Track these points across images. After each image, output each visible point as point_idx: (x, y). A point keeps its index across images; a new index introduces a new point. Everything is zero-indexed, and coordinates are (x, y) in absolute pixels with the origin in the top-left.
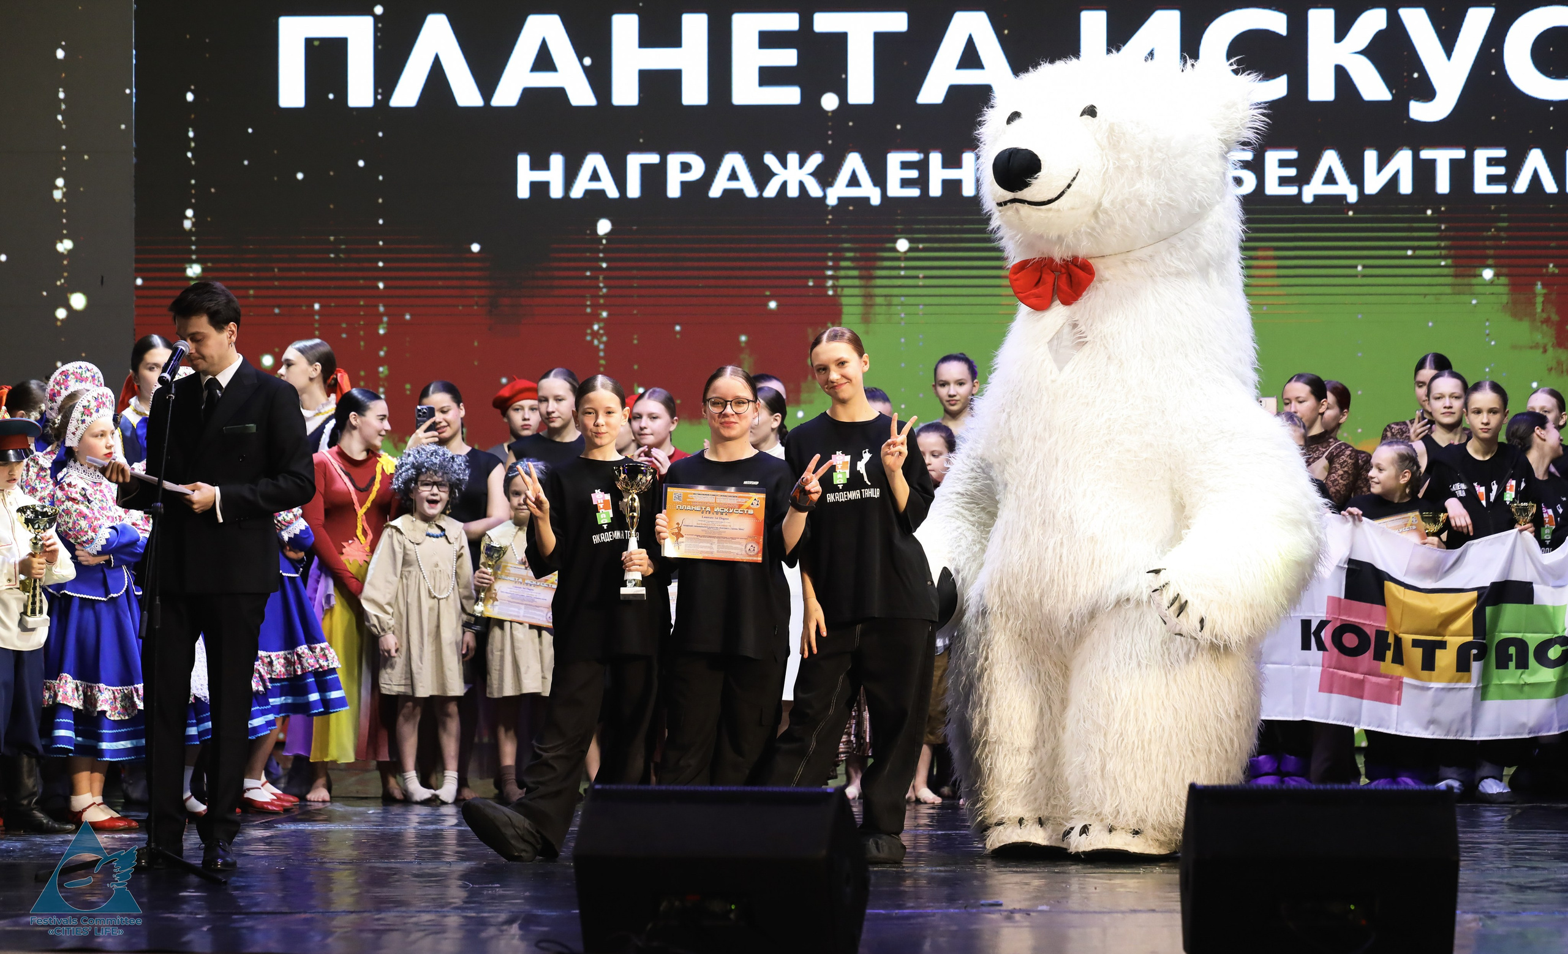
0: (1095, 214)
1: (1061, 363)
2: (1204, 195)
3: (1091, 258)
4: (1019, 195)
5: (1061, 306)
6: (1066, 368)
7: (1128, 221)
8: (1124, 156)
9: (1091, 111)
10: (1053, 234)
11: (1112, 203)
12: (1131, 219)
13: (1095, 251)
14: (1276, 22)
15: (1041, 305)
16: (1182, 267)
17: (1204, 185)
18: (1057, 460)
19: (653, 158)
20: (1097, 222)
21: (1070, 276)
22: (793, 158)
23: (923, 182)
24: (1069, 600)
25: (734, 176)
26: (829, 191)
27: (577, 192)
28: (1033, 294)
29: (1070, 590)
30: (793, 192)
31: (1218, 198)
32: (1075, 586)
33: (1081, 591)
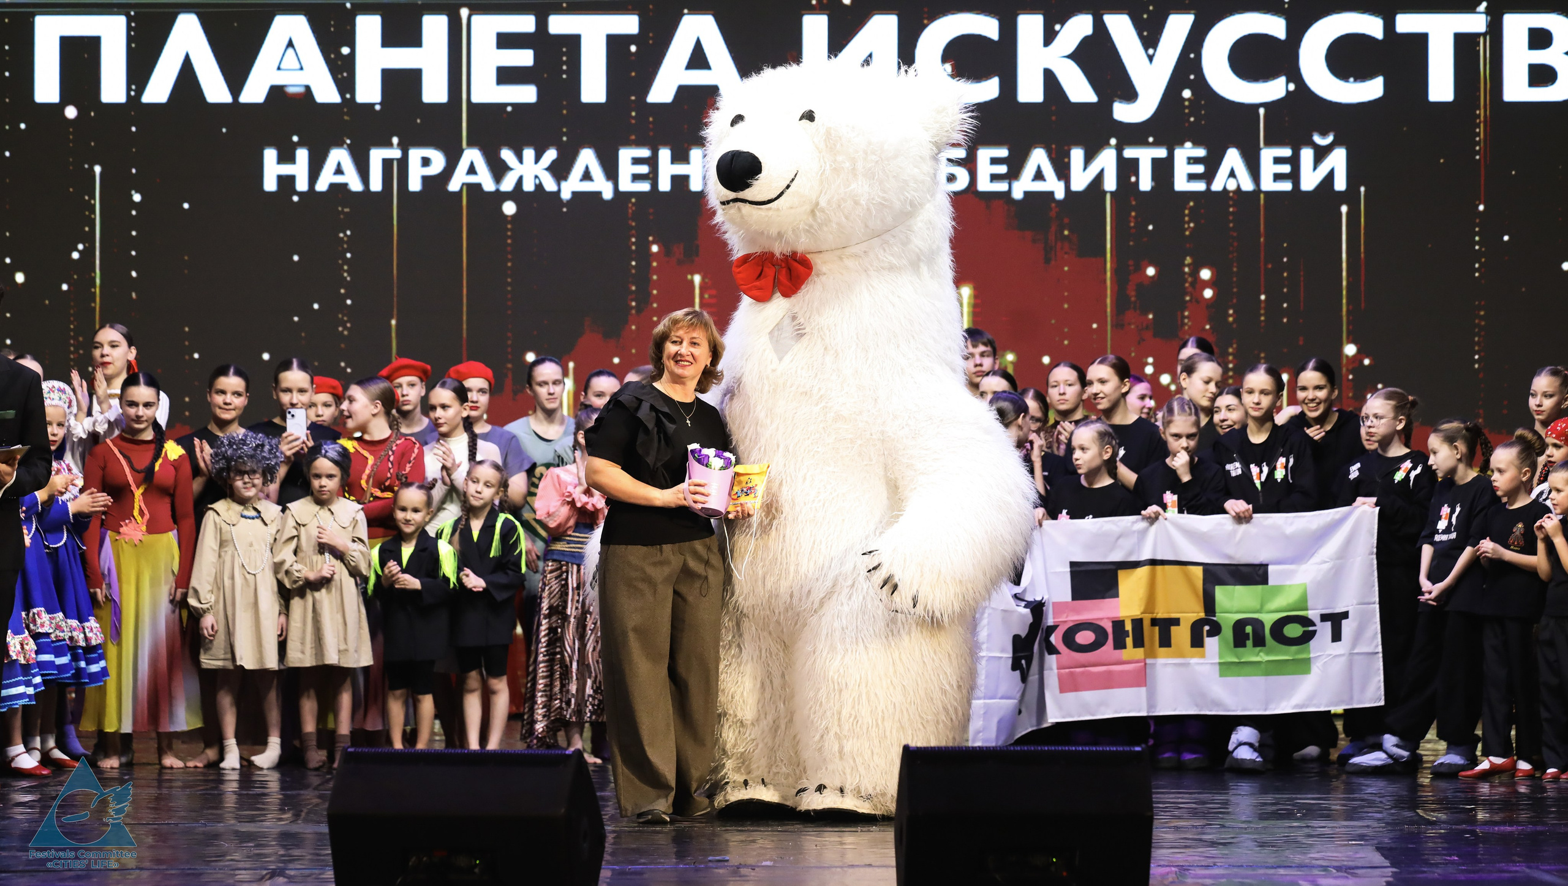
0: (813, 212)
1: (781, 353)
2: (915, 194)
3: (809, 253)
4: (741, 195)
5: (781, 298)
6: (785, 358)
7: (843, 219)
8: (840, 158)
9: (809, 116)
10: (773, 231)
11: (829, 202)
12: (846, 218)
13: (813, 248)
14: (987, 27)
15: (762, 297)
16: (895, 262)
17: (915, 185)
18: (778, 446)
19: (395, 153)
20: (815, 219)
21: (790, 270)
22: (529, 153)
23: (653, 177)
24: (791, 578)
25: (472, 170)
26: (563, 184)
27: (322, 186)
28: (755, 287)
29: (792, 569)
30: (529, 186)
31: (929, 197)
32: (797, 565)
33: (803, 570)
